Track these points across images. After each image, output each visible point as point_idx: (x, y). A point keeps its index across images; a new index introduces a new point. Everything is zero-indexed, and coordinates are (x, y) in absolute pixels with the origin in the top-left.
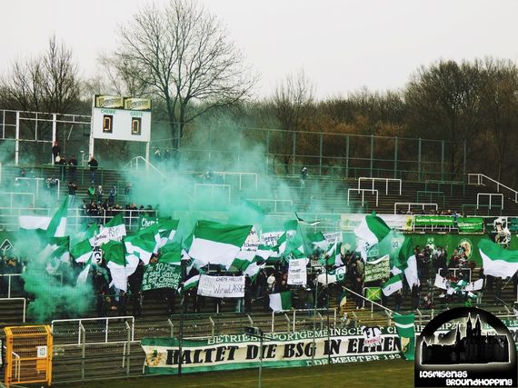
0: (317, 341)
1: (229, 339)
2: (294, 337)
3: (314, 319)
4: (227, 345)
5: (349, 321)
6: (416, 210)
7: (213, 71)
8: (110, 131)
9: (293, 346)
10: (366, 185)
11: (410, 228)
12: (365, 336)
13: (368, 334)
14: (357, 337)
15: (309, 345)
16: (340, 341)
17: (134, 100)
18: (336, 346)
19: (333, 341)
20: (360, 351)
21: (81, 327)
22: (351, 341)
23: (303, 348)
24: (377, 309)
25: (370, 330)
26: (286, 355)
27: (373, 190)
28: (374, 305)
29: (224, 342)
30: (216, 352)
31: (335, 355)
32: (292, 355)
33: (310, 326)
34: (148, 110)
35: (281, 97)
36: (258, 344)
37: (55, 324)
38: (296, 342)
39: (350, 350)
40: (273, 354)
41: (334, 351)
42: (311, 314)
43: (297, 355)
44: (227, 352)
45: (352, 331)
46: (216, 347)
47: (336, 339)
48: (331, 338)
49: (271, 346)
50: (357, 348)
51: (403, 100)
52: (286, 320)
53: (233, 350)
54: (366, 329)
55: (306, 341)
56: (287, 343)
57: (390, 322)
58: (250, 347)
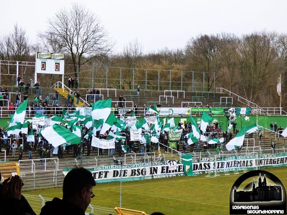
0: (146, 168)
1: (105, 168)
2: (135, 166)
3: (145, 157)
4: (103, 171)
5: (161, 158)
6: (192, 105)
7: (94, 40)
8: (45, 69)
9: (135, 170)
10: (168, 94)
11: (189, 114)
12: (169, 165)
13: (171, 164)
14: (165, 166)
15: (142, 170)
16: (157, 168)
17: (56, 54)
18: (156, 170)
19: (154, 168)
20: (167, 172)
21: (33, 163)
22: (163, 168)
23: (140, 171)
24: (174, 152)
25: (171, 162)
26: (132, 175)
27: (171, 96)
28: (173, 151)
29: (102, 169)
30: (98, 174)
31: (155, 174)
32: (135, 175)
33: (143, 161)
34: (63, 59)
35: (126, 52)
36: (119, 170)
37: (20, 162)
38: (136, 169)
39: (162, 172)
40: (126, 174)
41: (155, 172)
42: (143, 155)
43: (137, 175)
44: (104, 174)
45: (163, 163)
46: (98, 171)
47: (155, 167)
48: (153, 166)
49: (125, 171)
50: (165, 171)
51: (184, 53)
52: (131, 158)
53: (106, 173)
54: (170, 162)
55: (141, 168)
56: (132, 169)
57: (181, 158)
58: (114, 171)
